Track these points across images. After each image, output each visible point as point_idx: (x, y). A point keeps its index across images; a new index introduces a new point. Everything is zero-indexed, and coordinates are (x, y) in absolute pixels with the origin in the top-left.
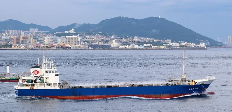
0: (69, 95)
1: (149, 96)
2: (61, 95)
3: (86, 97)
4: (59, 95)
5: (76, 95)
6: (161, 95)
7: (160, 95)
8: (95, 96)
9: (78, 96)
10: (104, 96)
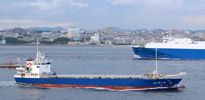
0: (47, 84)
1: (114, 87)
2: (42, 84)
3: (61, 86)
4: (40, 83)
5: (52, 84)
6: (125, 87)
7: (123, 87)
8: (68, 85)
9: (54, 85)
10: (75, 85)
